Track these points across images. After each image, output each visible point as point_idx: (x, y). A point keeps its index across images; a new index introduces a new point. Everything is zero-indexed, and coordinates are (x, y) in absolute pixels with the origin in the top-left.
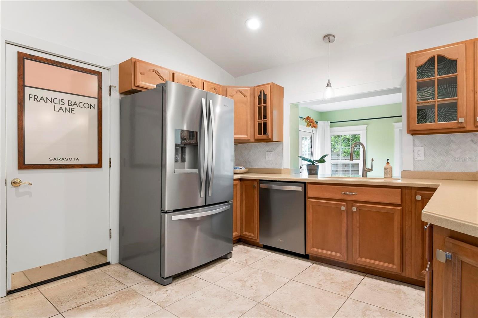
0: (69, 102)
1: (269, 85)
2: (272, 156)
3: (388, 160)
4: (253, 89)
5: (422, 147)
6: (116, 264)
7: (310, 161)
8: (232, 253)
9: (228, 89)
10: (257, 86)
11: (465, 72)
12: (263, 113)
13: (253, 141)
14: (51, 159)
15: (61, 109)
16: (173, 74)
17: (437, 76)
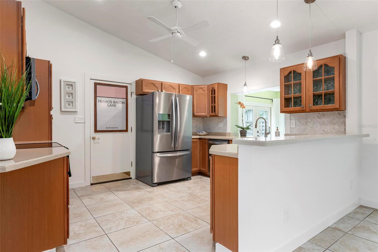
0: (114, 102)
1: (217, 84)
2: (221, 125)
3: (277, 128)
4: (209, 86)
5: (294, 120)
6: (135, 179)
7: (241, 128)
8: (191, 178)
9: (194, 87)
10: (211, 85)
11: (305, 80)
12: (213, 100)
13: (209, 116)
14: (107, 128)
15: (110, 105)
16: (162, 83)
17: (293, 82)
